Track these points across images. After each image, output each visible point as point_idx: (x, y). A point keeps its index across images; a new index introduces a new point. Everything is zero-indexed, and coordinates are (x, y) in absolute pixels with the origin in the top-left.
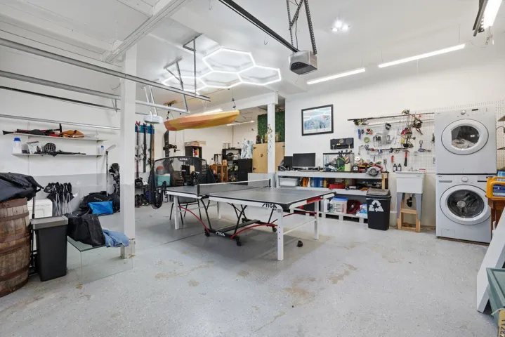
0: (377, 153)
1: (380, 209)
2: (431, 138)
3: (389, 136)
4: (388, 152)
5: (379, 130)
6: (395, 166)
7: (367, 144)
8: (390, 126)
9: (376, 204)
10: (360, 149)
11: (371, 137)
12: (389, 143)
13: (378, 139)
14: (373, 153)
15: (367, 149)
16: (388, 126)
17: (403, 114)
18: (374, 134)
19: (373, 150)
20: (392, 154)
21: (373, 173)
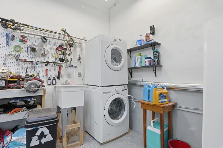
0: (30, 65)
1: (49, 138)
2: (78, 57)
3: (44, 49)
4: (43, 65)
5: (34, 41)
6: (49, 79)
7: (17, 54)
8: (46, 40)
9: (42, 132)
10: (6, 58)
11: (24, 47)
12: (44, 55)
13: (33, 50)
14: (25, 65)
15: (18, 59)
16: (44, 39)
17: (62, 32)
18: (28, 44)
19: (25, 61)
20: (47, 67)
21: (32, 88)
